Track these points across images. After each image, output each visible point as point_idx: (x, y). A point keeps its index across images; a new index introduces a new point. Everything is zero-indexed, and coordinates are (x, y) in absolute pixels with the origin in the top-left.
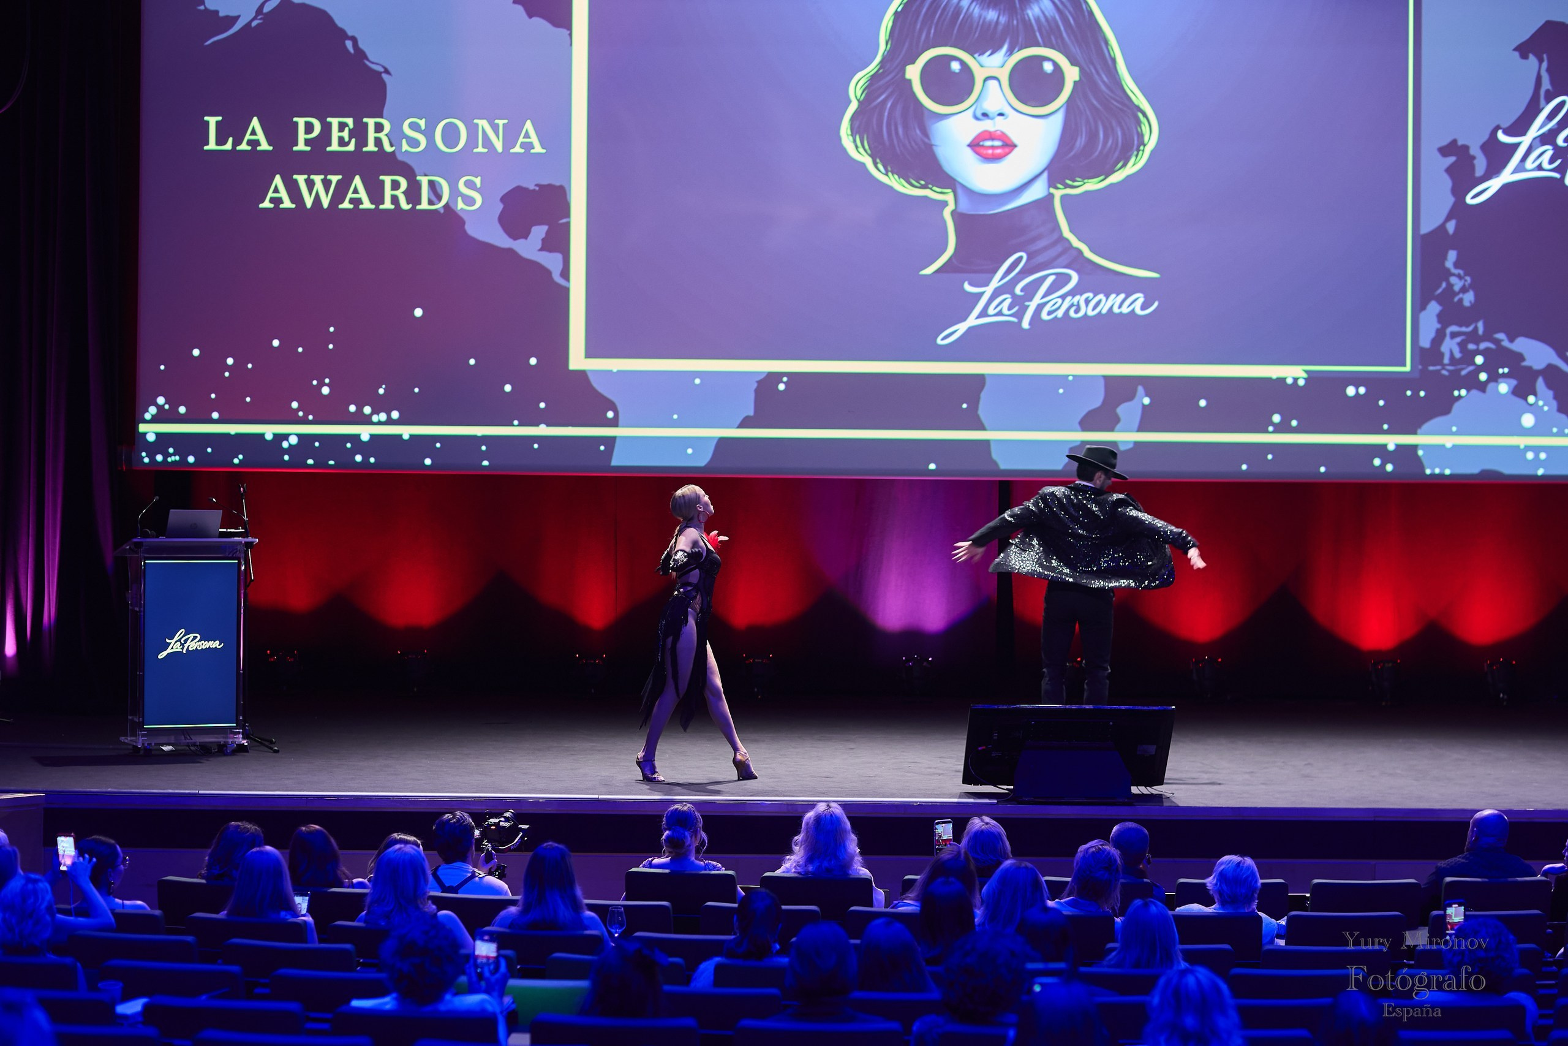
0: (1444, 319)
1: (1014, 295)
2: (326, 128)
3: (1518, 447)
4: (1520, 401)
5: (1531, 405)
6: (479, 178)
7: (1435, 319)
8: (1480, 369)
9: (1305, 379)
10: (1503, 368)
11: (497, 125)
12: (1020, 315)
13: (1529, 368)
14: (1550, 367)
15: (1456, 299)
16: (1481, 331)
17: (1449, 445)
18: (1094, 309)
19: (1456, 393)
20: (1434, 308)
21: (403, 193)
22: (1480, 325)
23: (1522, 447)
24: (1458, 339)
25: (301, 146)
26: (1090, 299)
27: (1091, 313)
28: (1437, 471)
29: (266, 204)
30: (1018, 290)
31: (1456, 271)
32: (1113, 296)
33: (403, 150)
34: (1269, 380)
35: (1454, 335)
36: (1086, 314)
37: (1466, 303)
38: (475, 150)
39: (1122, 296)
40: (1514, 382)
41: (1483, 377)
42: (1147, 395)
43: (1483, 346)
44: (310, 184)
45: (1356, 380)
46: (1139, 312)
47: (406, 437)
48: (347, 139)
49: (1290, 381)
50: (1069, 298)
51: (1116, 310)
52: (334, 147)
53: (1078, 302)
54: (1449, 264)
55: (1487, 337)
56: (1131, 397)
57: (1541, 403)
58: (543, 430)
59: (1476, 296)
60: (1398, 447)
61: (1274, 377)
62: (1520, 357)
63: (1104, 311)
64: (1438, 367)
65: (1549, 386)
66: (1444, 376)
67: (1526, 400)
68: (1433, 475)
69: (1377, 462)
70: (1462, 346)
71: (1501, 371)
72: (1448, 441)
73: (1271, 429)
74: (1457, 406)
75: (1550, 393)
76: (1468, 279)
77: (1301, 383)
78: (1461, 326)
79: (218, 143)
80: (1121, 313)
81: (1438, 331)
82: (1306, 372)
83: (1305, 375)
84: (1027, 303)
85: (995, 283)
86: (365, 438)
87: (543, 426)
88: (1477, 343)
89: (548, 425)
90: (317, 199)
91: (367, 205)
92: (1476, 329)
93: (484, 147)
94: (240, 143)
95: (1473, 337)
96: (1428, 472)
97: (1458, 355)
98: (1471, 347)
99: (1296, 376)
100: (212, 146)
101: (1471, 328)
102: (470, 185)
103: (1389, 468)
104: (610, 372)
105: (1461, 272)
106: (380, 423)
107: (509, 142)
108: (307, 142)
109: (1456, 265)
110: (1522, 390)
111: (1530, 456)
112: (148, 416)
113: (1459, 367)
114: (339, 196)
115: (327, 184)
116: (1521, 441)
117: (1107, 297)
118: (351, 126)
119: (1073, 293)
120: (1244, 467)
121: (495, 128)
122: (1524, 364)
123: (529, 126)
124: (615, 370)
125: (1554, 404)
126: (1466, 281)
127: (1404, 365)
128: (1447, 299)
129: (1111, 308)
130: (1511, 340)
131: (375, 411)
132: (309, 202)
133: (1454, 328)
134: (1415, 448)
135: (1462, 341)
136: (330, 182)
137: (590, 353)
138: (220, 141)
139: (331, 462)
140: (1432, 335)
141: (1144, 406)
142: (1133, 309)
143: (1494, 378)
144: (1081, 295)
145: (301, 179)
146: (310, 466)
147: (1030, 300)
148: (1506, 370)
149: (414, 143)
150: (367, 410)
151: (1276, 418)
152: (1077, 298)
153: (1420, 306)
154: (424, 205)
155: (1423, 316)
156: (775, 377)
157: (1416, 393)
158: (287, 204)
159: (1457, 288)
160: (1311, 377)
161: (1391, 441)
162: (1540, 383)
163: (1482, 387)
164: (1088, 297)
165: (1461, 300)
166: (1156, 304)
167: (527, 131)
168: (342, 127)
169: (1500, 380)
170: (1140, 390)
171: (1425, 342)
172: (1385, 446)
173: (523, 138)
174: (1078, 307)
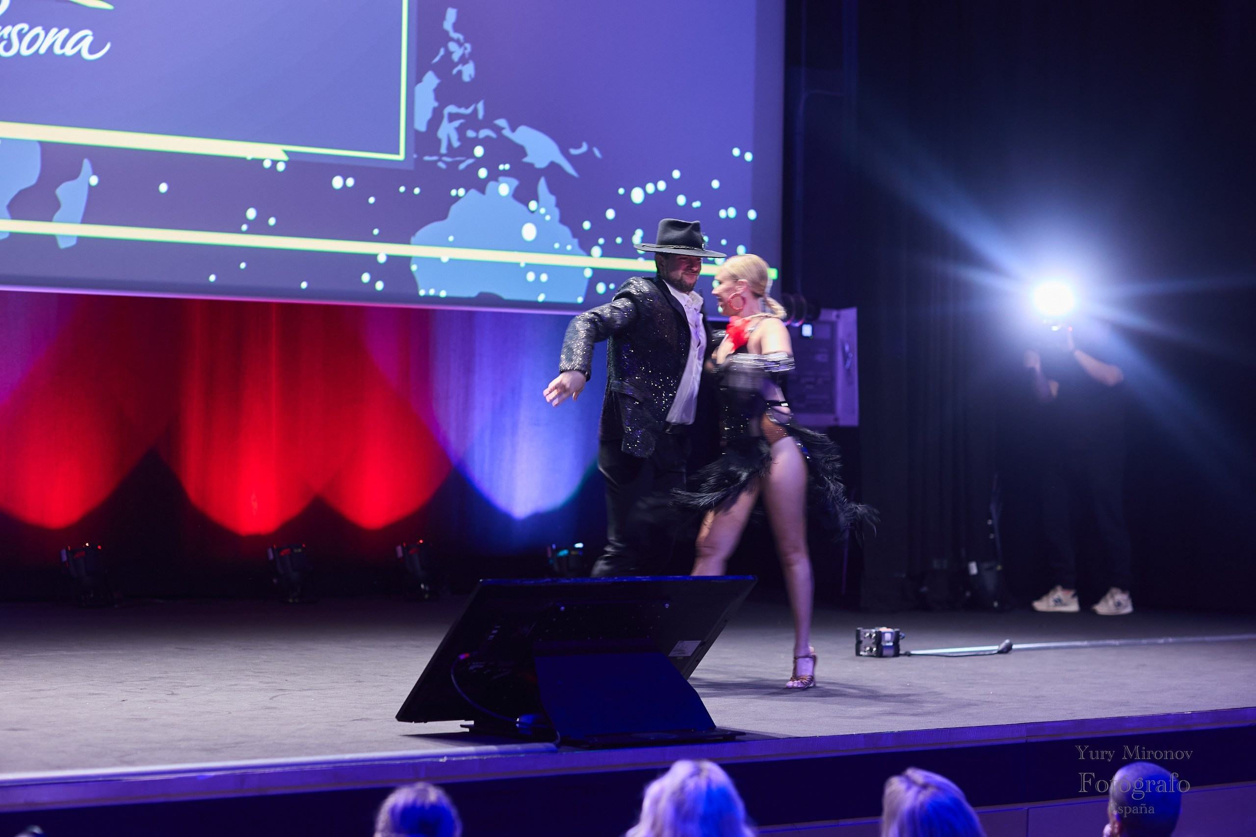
0: (443, 95)
3: (518, 264)
4: (520, 206)
5: (533, 212)
7: (432, 96)
8: (480, 163)
9: (285, 162)
10: (504, 164)
13: (531, 165)
14: (553, 167)
15: (455, 71)
16: (481, 114)
17: (445, 259)
18: (29, 47)
19: (453, 193)
20: (431, 80)
22: (480, 106)
23: (522, 265)
24: (457, 123)
26: (24, 32)
27: (25, 52)
28: (432, 292)
31: (455, 35)
32: (54, 30)
34: (243, 160)
35: (452, 117)
36: (18, 52)
37: (466, 78)
39: (66, 32)
40: (515, 183)
41: (483, 173)
42: (94, 173)
43: (484, 133)
45: (345, 168)
46: (86, 55)
49: (267, 164)
53: (9, 35)
54: (448, 25)
55: (487, 123)
56: (74, 174)
57: (543, 211)
59: (477, 69)
60: (389, 257)
61: (249, 157)
62: (521, 151)
63: (42, 51)
64: (435, 158)
65: (552, 190)
66: (440, 169)
67: (527, 205)
68: (428, 299)
69: (366, 278)
70: (461, 131)
71: (501, 167)
72: (445, 254)
73: (244, 227)
74: (454, 209)
75: (552, 199)
76: (468, 46)
77: (281, 167)
78: (460, 106)
80: (63, 55)
81: (435, 110)
82: (287, 153)
83: (286, 158)
88: (477, 131)
92: (475, 111)
95: (472, 122)
96: (422, 293)
97: (456, 144)
98: (471, 134)
99: (276, 158)
101: (469, 111)
103: (379, 286)
105: (460, 36)
109: (456, 27)
110: (523, 195)
111: (531, 277)
113: (457, 159)
116: (522, 258)
120: (212, 278)
122: (526, 160)
125: (556, 212)
126: (465, 49)
127: (397, 152)
128: (445, 69)
129: (51, 47)
130: (513, 129)
133: (451, 109)
134: (406, 261)
135: (461, 125)
140: (428, 115)
141: (90, 187)
142: (79, 52)
143: (495, 176)
144: (13, 26)
148: (507, 167)
151: (251, 214)
152: (8, 29)
153: (416, 78)
155: (419, 88)
157: (410, 190)
159: (456, 57)
160: (294, 161)
161: (383, 251)
162: (542, 186)
163: (481, 186)
164: (22, 29)
165: (460, 73)
169: (501, 179)
170: (86, 165)
171: (421, 125)
172: (375, 257)
174: (9, 39)
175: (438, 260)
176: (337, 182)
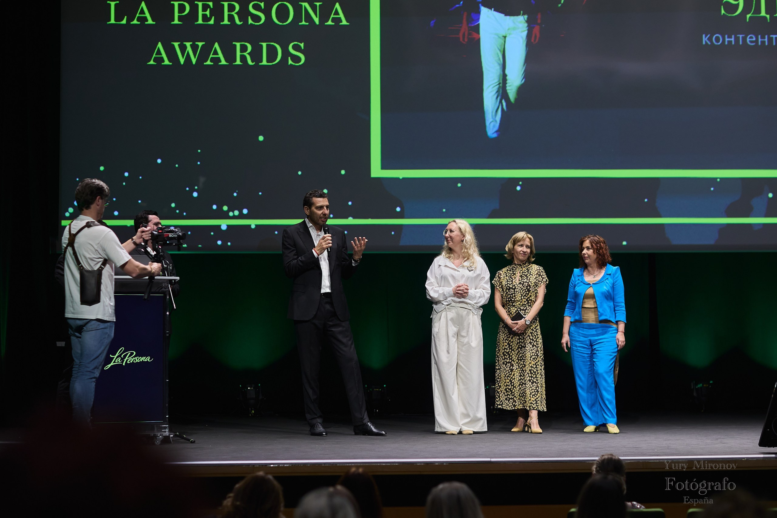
2: (194, 9)
6: (303, 43)
11: (316, 5)
21: (248, 54)
25: (176, 21)
29: (152, 62)
33: (249, 23)
38: (300, 24)
42: (771, 191)
44: (183, 48)
47: (253, 227)
48: (209, 16)
52: (200, 21)
56: (759, 193)
58: (350, 221)
79: (115, 21)
86: (224, 228)
87: (350, 219)
89: (354, 218)
90: (188, 58)
91: (223, 62)
93: (306, 21)
94: (133, 20)
100: (113, 21)
102: (296, 48)
104: (398, 179)
106: (234, 217)
107: (324, 17)
108: (180, 18)
112: (67, 214)
114: (203, 57)
115: (194, 48)
118: (212, 7)
121: (314, 8)
123: (337, 6)
124: (401, 178)
131: (231, 209)
132: (182, 61)
136: (198, 46)
137: (384, 166)
138: (118, 18)
139: (200, 246)
141: (769, 199)
145: (176, 45)
146: (185, 249)
149: (256, 18)
150: (225, 208)
154: (264, 62)
156: (515, 181)
158: (167, 62)
167: (336, 10)
168: (205, 7)
173: (334, 15)
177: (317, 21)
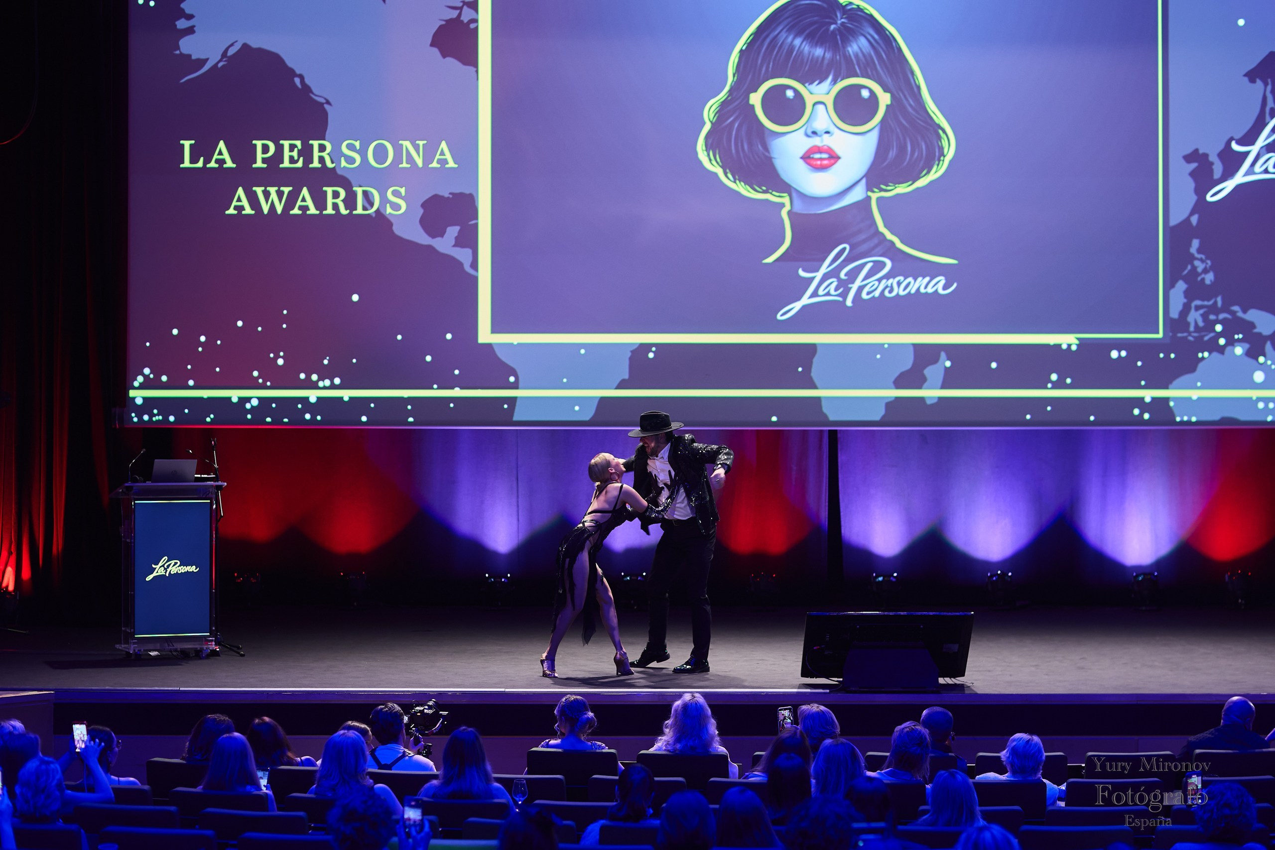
0: (1190, 295)
1: (839, 279)
2: (280, 149)
3: (1251, 398)
4: (1251, 361)
5: (1261, 364)
6: (404, 188)
7: (1182, 295)
8: (1220, 335)
9: (1077, 345)
10: (1238, 334)
11: (418, 145)
12: (844, 295)
13: (1260, 334)
15: (1199, 279)
16: (1219, 304)
17: (1195, 398)
18: (905, 289)
19: (1200, 355)
20: (1181, 286)
21: (342, 201)
22: (1219, 300)
23: (1254, 398)
24: (1201, 311)
25: (259, 164)
26: (901, 281)
27: (902, 293)
28: (1185, 418)
29: (231, 211)
30: (842, 275)
31: (1199, 256)
32: (920, 279)
33: (342, 166)
34: (1048, 345)
35: (1198, 308)
36: (898, 294)
37: (1208, 282)
38: (401, 166)
39: (927, 279)
40: (1247, 346)
41: (1222, 341)
42: (948, 359)
43: (1222, 316)
44: (267, 195)
45: (1119, 345)
46: (941, 291)
47: (346, 399)
48: (296, 158)
49: (1064, 347)
50: (884, 281)
51: (922, 290)
52: (286, 164)
53: (892, 284)
54: (1193, 250)
55: (1225, 309)
56: (935, 360)
57: (1269, 362)
58: (457, 392)
59: (1216, 276)
60: (1153, 399)
61: (1052, 343)
62: (1252, 325)
63: (913, 292)
64: (1185, 334)
66: (1190, 341)
67: (1257, 360)
68: (1182, 423)
69: (1136, 412)
70: (1205, 317)
71: (1236, 337)
72: (1194, 394)
73: (1049, 385)
74: (1201, 366)
76: (1209, 262)
77: (1074, 348)
78: (1203, 300)
79: (191, 162)
80: (926, 293)
81: (1185, 305)
82: (1078, 339)
83: (1077, 342)
84: (850, 286)
85: (824, 269)
86: (313, 400)
87: (457, 389)
88: (1217, 315)
89: (462, 388)
90: (273, 206)
91: (313, 211)
92: (1216, 303)
93: (407, 163)
94: (209, 162)
95: (1214, 309)
96: (1178, 419)
97: (1201, 324)
98: (1212, 317)
99: (1069, 342)
100: (187, 164)
101: (1211, 303)
102: (396, 194)
103: (1147, 416)
104: (512, 344)
105: (1203, 257)
106: (325, 388)
107: (428, 159)
108: (264, 161)
109: (1199, 251)
110: (1253, 353)
111: (1261, 405)
112: (136, 384)
113: (1203, 334)
114: (290, 204)
115: (280, 194)
116: (1254, 394)
117: (915, 280)
118: (300, 147)
119: (887, 277)
121: (417, 148)
122: (1256, 331)
123: (444, 145)
124: (515, 343)
126: (1207, 264)
127: (1158, 332)
128: (1192, 279)
129: (918, 289)
130: (1245, 311)
131: (321, 378)
132: (266, 209)
133: (1198, 302)
134: (1167, 400)
135: (1205, 312)
136: (283, 192)
137: (494, 330)
138: (194, 160)
139: (286, 420)
140: (1180, 307)
141: (946, 368)
142: (937, 290)
143: (1231, 342)
144: (894, 278)
145: (259, 190)
146: (269, 423)
147: (853, 283)
148: (1241, 336)
149: (351, 160)
150: (314, 377)
151: (1054, 377)
152: (891, 281)
153: (1170, 284)
154: (359, 211)
155: (1172, 292)
156: (646, 347)
157: (1167, 356)
158: (248, 211)
159: (1200, 270)
160: (1082, 343)
161: (1148, 395)
162: (1268, 346)
163: (1221, 350)
165: (1203, 279)
166: (955, 285)
167: (442, 150)
168: (292, 148)
169: (1236, 344)
170: (943, 355)
171: (1174, 314)
172: (1143, 399)
173: (440, 155)
174: (892, 288)
175: (1190, 399)
176: (1114, 354)
177: (419, 162)
